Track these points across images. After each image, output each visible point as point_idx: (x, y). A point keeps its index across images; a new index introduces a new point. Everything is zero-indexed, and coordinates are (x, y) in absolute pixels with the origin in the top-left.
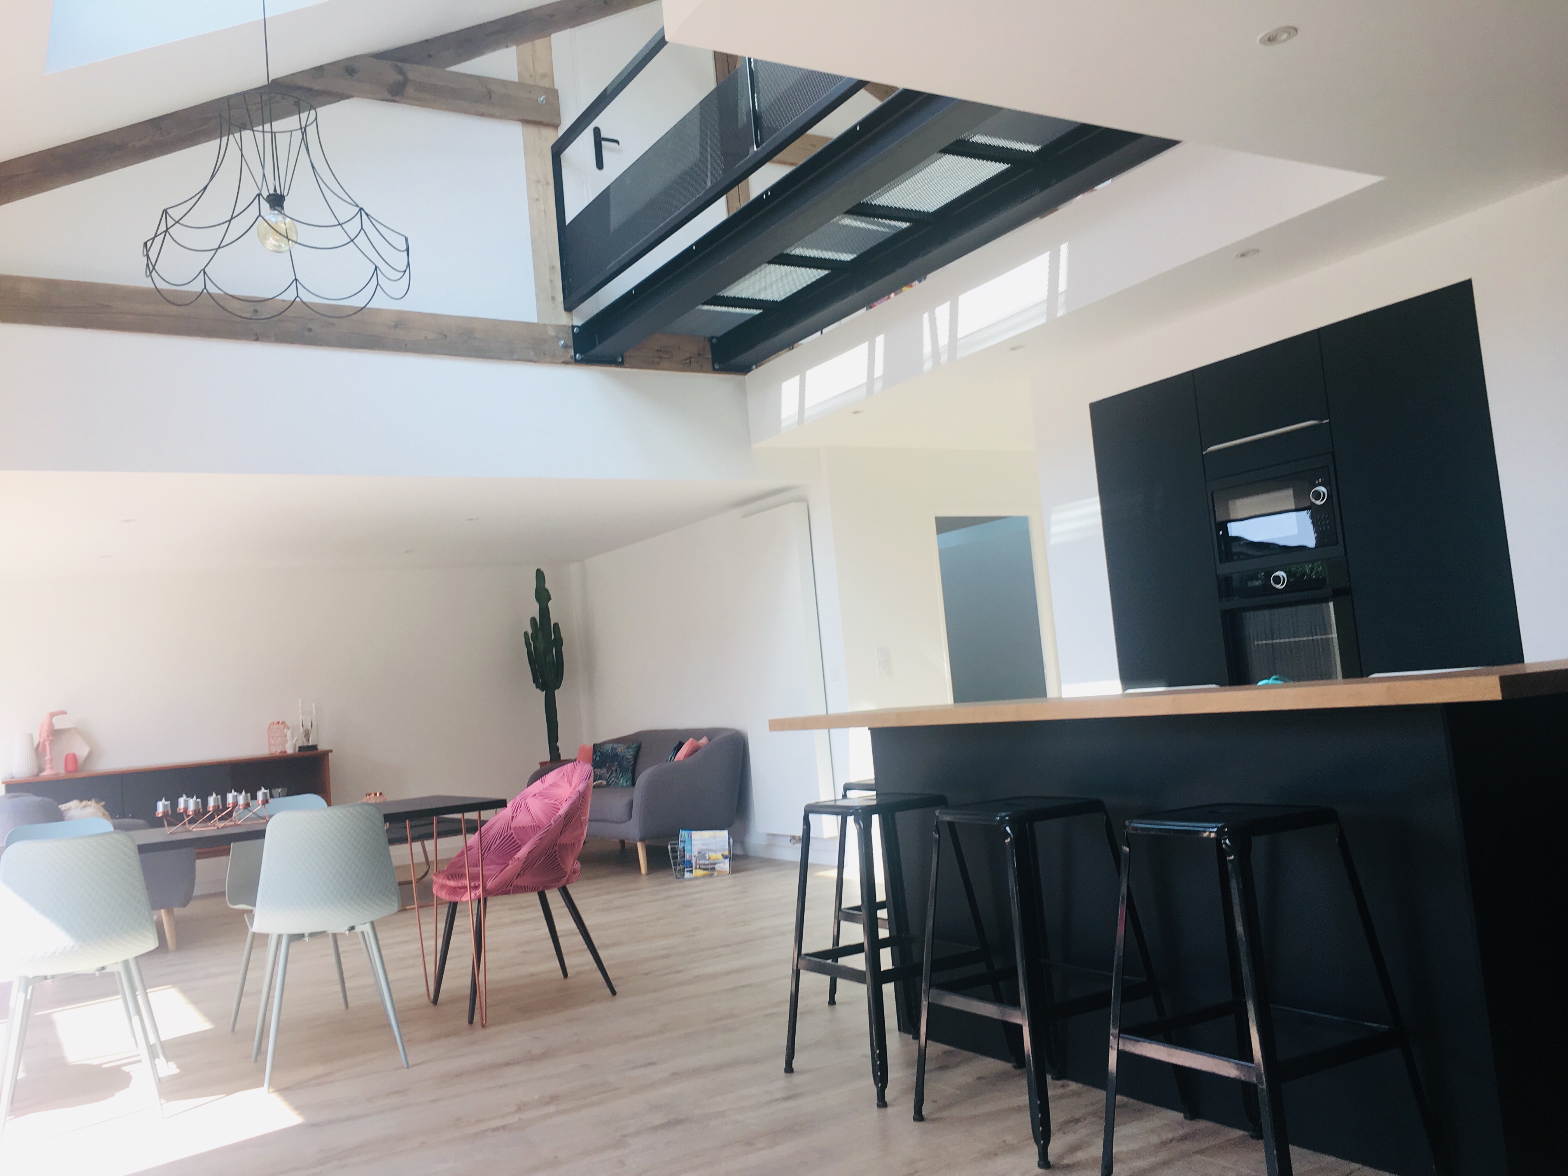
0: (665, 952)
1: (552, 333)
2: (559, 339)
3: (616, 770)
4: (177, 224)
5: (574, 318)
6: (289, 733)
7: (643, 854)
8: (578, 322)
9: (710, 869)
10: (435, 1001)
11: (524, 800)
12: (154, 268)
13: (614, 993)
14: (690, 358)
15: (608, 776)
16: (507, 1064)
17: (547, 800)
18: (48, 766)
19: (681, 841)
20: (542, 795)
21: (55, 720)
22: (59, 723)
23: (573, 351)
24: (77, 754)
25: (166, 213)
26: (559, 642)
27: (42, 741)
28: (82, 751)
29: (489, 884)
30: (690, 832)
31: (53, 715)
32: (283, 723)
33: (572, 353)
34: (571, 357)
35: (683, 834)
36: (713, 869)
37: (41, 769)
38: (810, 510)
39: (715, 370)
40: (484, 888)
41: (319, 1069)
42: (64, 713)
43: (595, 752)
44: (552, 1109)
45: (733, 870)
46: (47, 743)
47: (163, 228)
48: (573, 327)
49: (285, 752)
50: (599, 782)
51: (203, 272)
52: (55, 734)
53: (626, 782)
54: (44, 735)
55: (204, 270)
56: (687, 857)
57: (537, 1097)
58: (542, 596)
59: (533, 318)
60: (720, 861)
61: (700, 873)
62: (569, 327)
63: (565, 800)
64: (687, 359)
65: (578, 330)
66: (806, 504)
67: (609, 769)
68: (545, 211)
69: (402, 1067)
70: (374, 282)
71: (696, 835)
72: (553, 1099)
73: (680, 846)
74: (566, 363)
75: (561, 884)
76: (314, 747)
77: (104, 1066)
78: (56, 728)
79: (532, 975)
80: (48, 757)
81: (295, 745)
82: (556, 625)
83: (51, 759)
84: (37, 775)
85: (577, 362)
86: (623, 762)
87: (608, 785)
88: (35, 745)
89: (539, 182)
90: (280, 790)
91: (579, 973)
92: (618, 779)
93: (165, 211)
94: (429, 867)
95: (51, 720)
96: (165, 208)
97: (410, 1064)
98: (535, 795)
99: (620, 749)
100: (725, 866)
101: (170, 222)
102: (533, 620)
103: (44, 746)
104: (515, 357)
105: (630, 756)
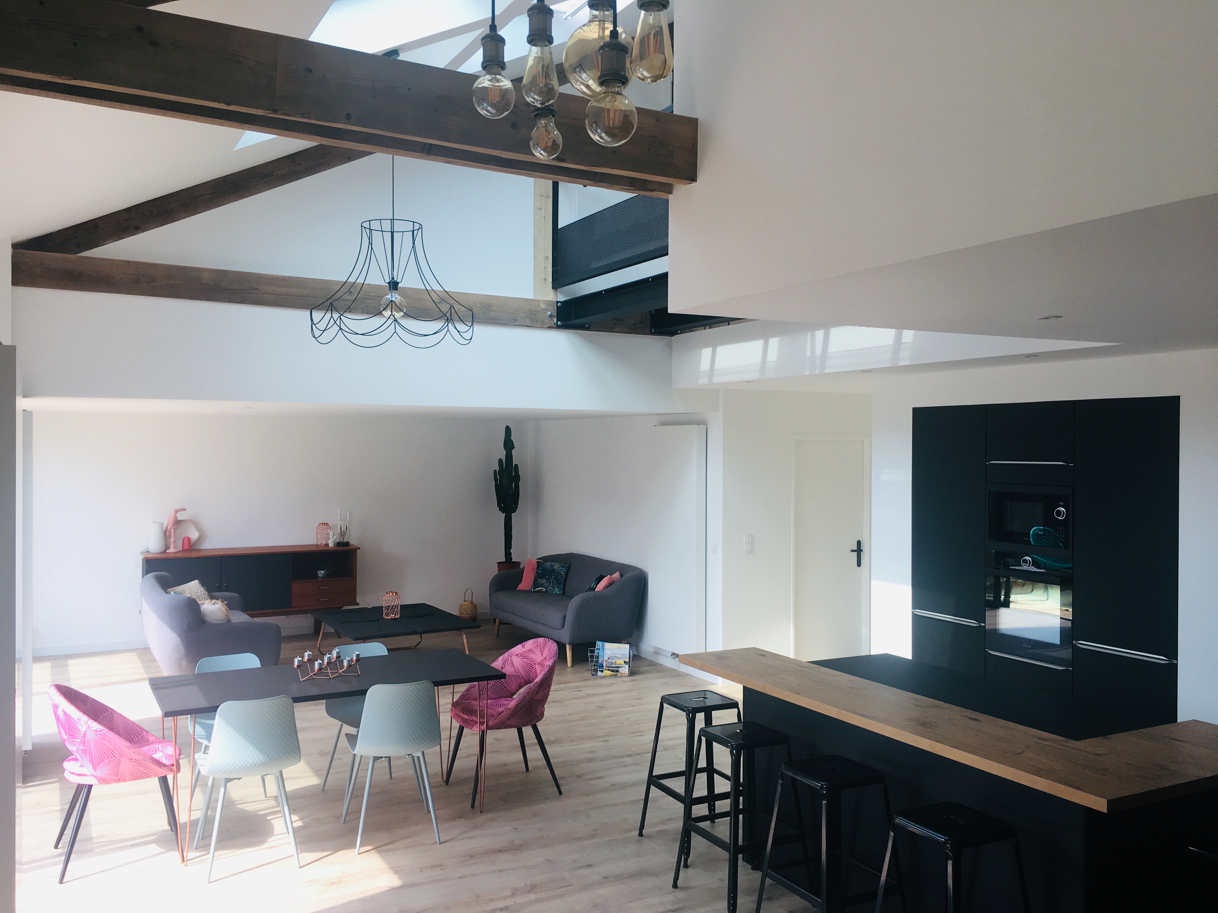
1: (543, 306)
2: (547, 310)
3: (553, 582)
5: (558, 294)
6: (331, 533)
7: (570, 653)
8: (561, 298)
9: (615, 670)
10: (447, 782)
11: (510, 657)
13: (560, 793)
14: (636, 324)
15: (547, 585)
16: (500, 851)
17: (525, 660)
18: (172, 546)
19: (597, 649)
20: (522, 656)
21: (178, 515)
22: (180, 516)
23: (556, 320)
24: (190, 537)
26: (517, 478)
27: (169, 528)
28: (194, 535)
30: (603, 643)
31: (177, 511)
32: (327, 524)
33: (555, 321)
34: (555, 324)
35: (599, 644)
36: (618, 671)
37: (167, 547)
38: (708, 430)
39: (652, 333)
40: (487, 725)
42: (185, 510)
43: (538, 567)
45: (632, 673)
46: (172, 530)
48: (558, 302)
49: (327, 545)
50: (540, 588)
52: (177, 523)
53: (560, 591)
54: (171, 524)
56: (600, 661)
58: (509, 445)
59: (531, 297)
60: (622, 666)
61: (609, 673)
62: (555, 302)
63: (537, 663)
64: (633, 325)
65: (561, 305)
66: (705, 426)
67: (548, 580)
68: (544, 217)
69: (436, 843)
71: (608, 645)
73: (596, 654)
74: (550, 327)
75: (533, 723)
76: (347, 544)
78: (178, 519)
79: (505, 765)
80: (172, 540)
81: (335, 541)
82: (516, 465)
83: (174, 541)
84: (165, 552)
85: (558, 327)
86: (558, 577)
87: (546, 592)
89: (543, 196)
90: (323, 572)
91: (536, 768)
92: (554, 588)
95: (176, 514)
97: (441, 841)
98: (518, 655)
99: (557, 566)
100: (625, 670)
102: (500, 461)
103: (170, 532)
104: (517, 323)
105: (563, 572)
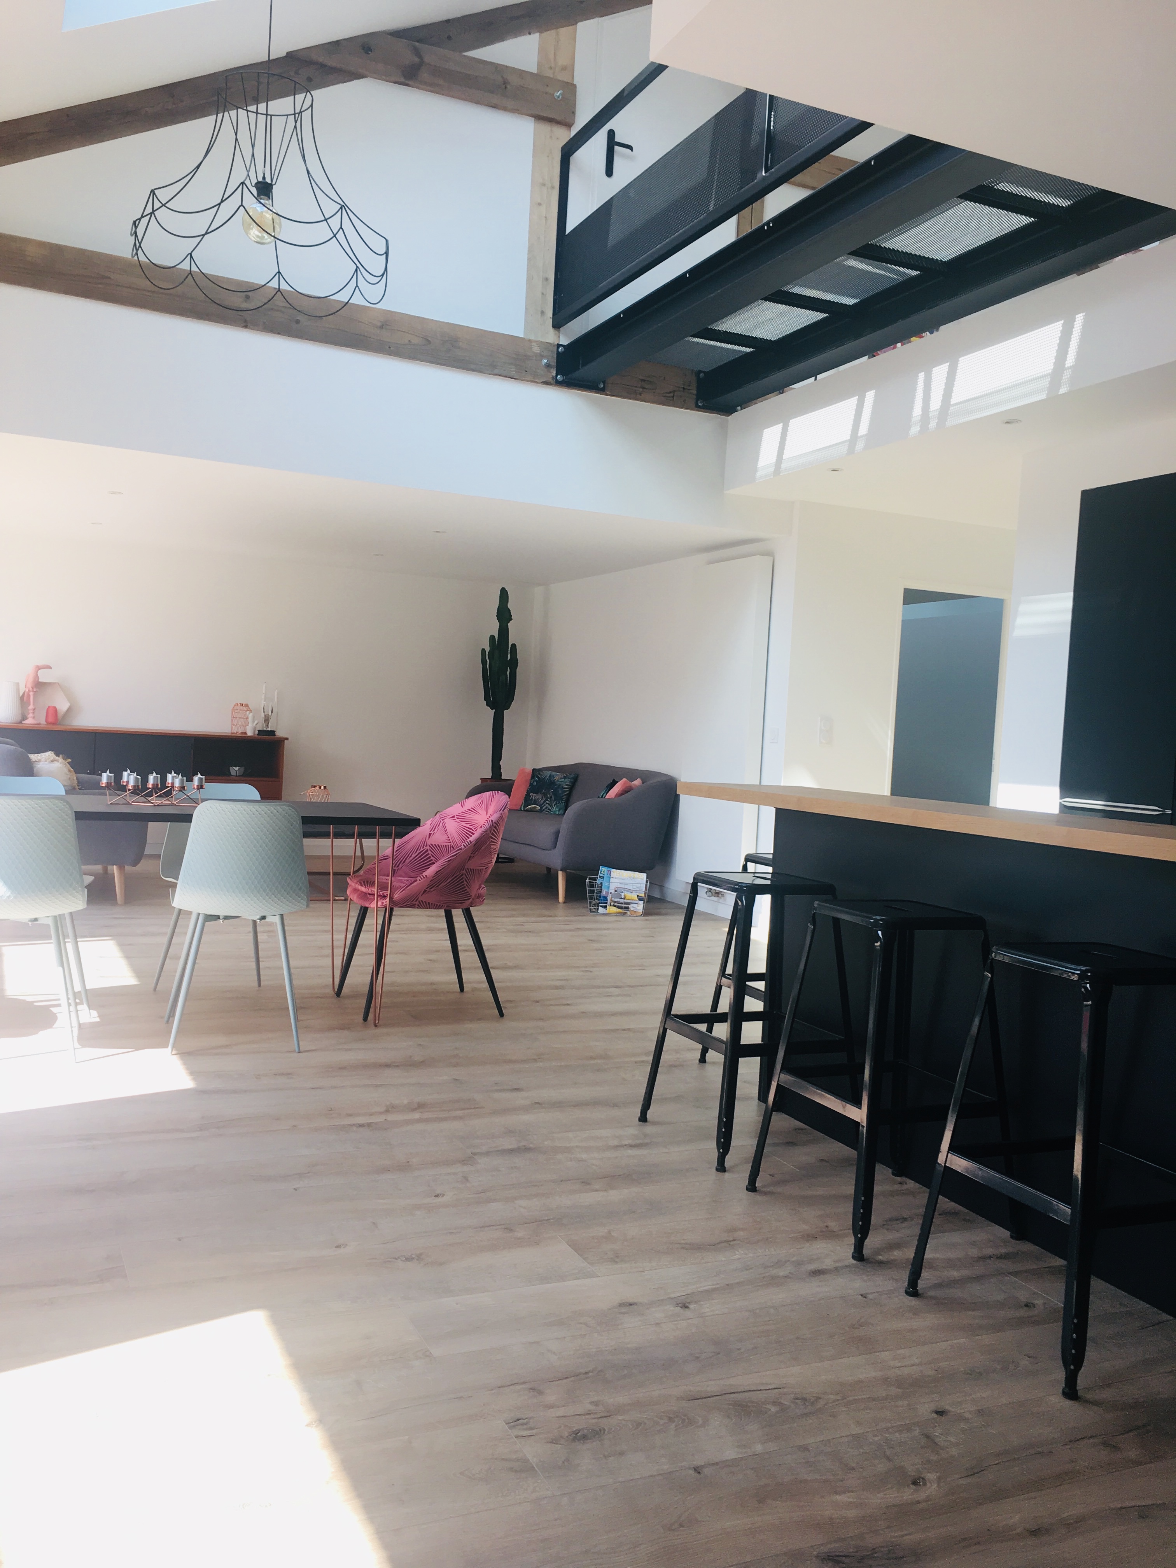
0: (558, 983)
1: (536, 349)
2: (542, 357)
3: (551, 797)
4: (163, 207)
5: (560, 337)
6: (251, 715)
7: (562, 882)
8: (565, 341)
9: (624, 907)
10: (338, 993)
11: (443, 820)
12: (140, 246)
13: (502, 1015)
14: (674, 391)
15: (542, 802)
16: (388, 1066)
17: (463, 824)
18: (31, 715)
19: (600, 877)
20: (459, 817)
21: (40, 673)
22: (44, 677)
23: (555, 372)
24: (57, 708)
25: (154, 193)
26: (514, 663)
27: (27, 691)
28: (62, 706)
29: (396, 896)
30: (609, 869)
31: (39, 668)
32: (247, 705)
33: (554, 374)
34: (553, 378)
35: (603, 870)
36: (627, 908)
37: (24, 718)
38: (775, 567)
39: (698, 408)
40: (391, 898)
41: (221, 1040)
42: (50, 668)
43: (533, 777)
44: (417, 1115)
45: (646, 913)
46: (31, 694)
47: (149, 210)
48: (559, 346)
49: (246, 733)
50: (533, 806)
51: (189, 255)
52: (39, 686)
53: (559, 810)
54: (30, 686)
55: (191, 254)
56: (604, 893)
57: (406, 1102)
58: (504, 615)
59: (519, 332)
60: (634, 902)
61: (614, 910)
62: (554, 345)
63: (480, 826)
64: (670, 392)
65: (563, 350)
66: (772, 558)
67: (544, 795)
68: (546, 217)
69: (294, 1051)
70: (353, 283)
71: (615, 873)
72: (421, 1106)
73: (599, 881)
74: (546, 383)
75: (465, 905)
76: (272, 733)
77: (35, 1004)
78: (40, 681)
79: (432, 984)
80: (31, 707)
81: (255, 728)
82: (514, 646)
83: (34, 709)
84: (21, 722)
85: (558, 383)
86: (558, 791)
87: (541, 811)
88: (21, 695)
89: (544, 185)
90: (237, 769)
91: (474, 990)
92: (551, 806)
93: (153, 192)
94: (364, 862)
95: (37, 672)
96: (153, 188)
97: (302, 1049)
98: (454, 817)
99: (558, 777)
100: (640, 907)
101: (157, 205)
102: (492, 637)
103: (29, 696)
104: (496, 371)
105: (567, 785)
